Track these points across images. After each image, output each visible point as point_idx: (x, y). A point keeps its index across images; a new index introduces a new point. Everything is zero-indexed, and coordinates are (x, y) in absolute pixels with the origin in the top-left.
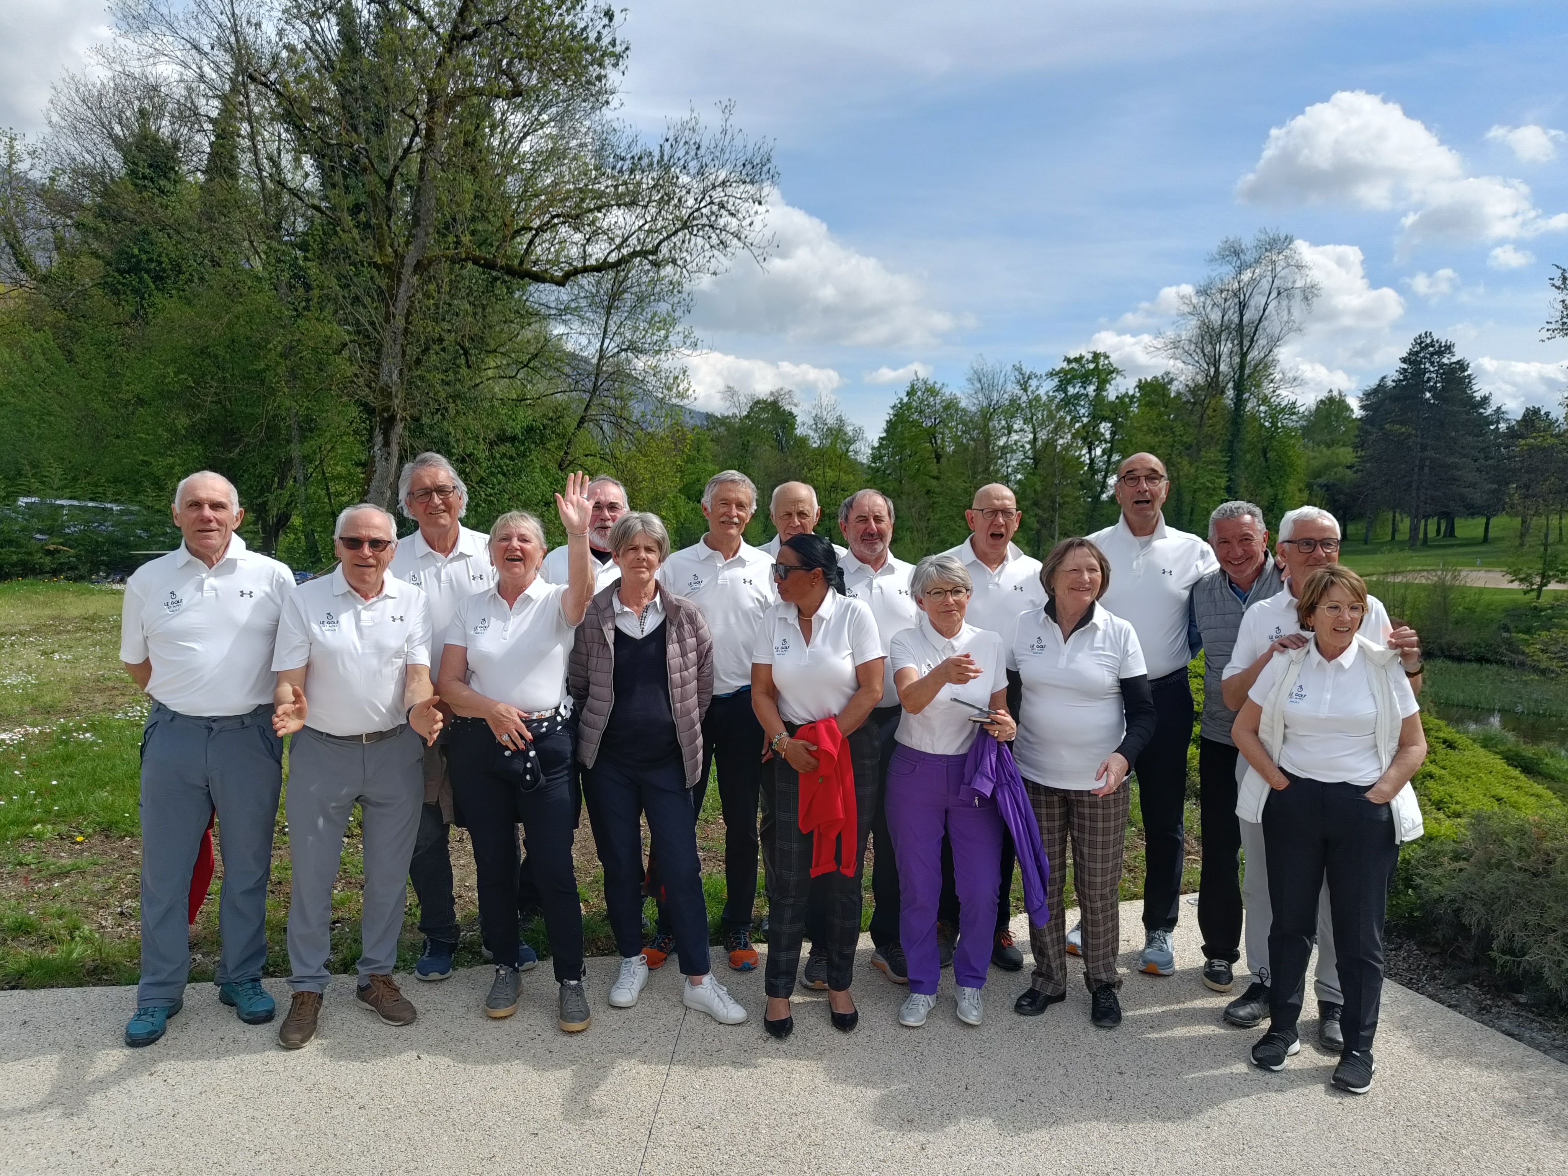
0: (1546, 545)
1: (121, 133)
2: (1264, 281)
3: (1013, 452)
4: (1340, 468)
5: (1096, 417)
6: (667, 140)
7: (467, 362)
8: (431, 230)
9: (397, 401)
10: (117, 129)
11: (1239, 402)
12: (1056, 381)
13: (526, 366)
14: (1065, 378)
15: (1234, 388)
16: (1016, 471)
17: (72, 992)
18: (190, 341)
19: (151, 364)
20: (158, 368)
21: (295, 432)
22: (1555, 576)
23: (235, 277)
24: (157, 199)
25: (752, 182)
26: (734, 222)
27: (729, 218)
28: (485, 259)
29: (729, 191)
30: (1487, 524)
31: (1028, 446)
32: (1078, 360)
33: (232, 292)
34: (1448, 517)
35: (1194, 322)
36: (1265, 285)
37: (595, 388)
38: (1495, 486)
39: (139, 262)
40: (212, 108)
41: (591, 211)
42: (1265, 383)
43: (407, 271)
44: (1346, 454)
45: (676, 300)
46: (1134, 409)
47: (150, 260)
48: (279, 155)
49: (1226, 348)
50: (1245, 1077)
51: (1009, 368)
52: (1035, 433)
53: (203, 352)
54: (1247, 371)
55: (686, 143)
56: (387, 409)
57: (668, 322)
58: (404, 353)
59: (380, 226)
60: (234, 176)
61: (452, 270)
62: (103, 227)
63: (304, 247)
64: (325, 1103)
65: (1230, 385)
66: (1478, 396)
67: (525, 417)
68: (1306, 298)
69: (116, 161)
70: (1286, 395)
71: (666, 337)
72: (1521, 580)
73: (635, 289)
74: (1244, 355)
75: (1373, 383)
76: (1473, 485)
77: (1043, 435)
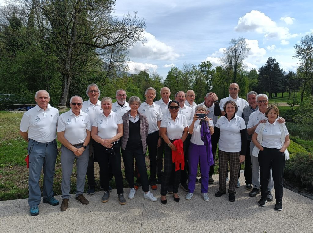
0: (294, 98)
1: (9, 17)
2: (240, 47)
3: (192, 81)
4: (255, 84)
5: (208, 74)
6: (124, 19)
7: (84, 64)
8: (76, 37)
9: (69, 72)
10: (8, 16)
11: (236, 71)
12: (200, 67)
13: (95, 65)
14: (202, 66)
15: (235, 68)
16: (193, 85)
17: (14, 200)
18: (25, 60)
19: (17, 65)
20: (18, 66)
21: (48, 79)
22: (296, 104)
23: (34, 47)
24: (17, 31)
25: (141, 28)
26: (138, 36)
27: (137, 35)
28: (87, 43)
29: (136, 29)
30: (283, 94)
31: (195, 80)
32: (204, 63)
33: (34, 50)
34: (276, 93)
35: (227, 55)
36: (240, 48)
37: (109, 69)
38: (284, 87)
39: (13, 44)
40: (28, 12)
41: (109, 33)
42: (241, 67)
43: (71, 46)
44: (256, 81)
45: (125, 51)
46: (215, 72)
47: (16, 43)
48: (43, 21)
49: (233, 60)
50: (258, 208)
51: (191, 64)
52: (196, 77)
53: (28, 62)
54: (237, 65)
55: (128, 20)
56: (67, 74)
57: (124, 56)
58: (71, 63)
59: (65, 36)
60: (33, 26)
61: (80, 45)
62: (6, 37)
63: (49, 41)
64: (72, 222)
65: (234, 67)
66: (280, 69)
67: (95, 75)
68: (248, 50)
69: (8, 23)
70: (245, 69)
71: (124, 59)
72: (290, 105)
73: (117, 49)
74: (236, 62)
75: (261, 67)
76: (280, 86)
77: (198, 78)
